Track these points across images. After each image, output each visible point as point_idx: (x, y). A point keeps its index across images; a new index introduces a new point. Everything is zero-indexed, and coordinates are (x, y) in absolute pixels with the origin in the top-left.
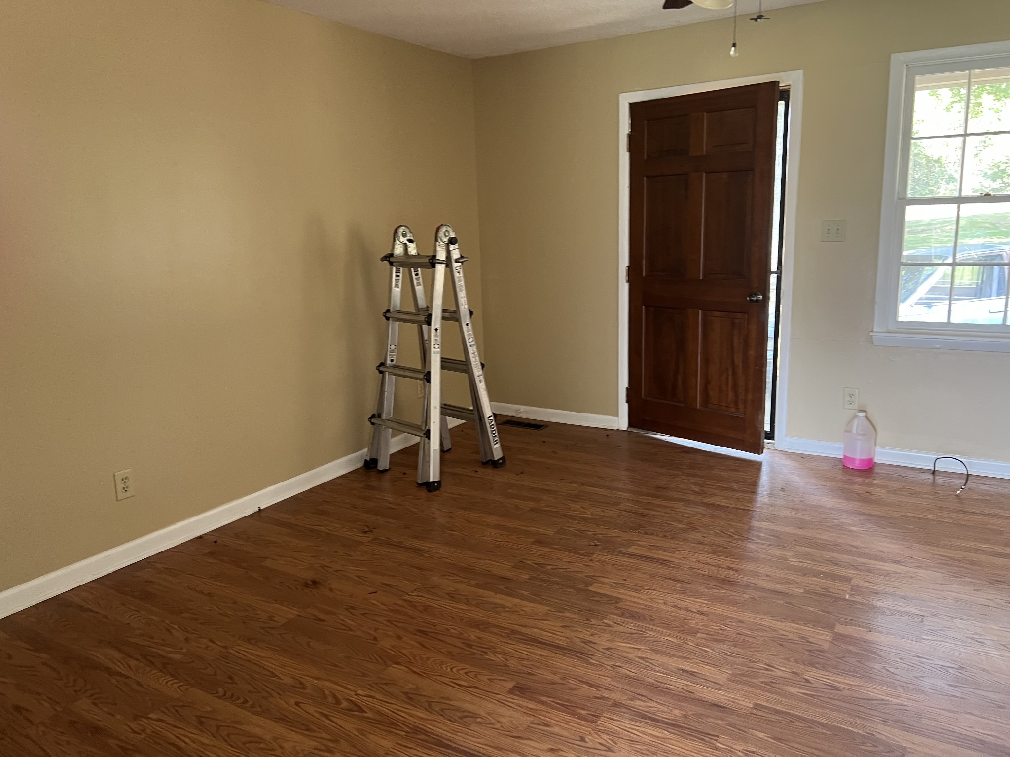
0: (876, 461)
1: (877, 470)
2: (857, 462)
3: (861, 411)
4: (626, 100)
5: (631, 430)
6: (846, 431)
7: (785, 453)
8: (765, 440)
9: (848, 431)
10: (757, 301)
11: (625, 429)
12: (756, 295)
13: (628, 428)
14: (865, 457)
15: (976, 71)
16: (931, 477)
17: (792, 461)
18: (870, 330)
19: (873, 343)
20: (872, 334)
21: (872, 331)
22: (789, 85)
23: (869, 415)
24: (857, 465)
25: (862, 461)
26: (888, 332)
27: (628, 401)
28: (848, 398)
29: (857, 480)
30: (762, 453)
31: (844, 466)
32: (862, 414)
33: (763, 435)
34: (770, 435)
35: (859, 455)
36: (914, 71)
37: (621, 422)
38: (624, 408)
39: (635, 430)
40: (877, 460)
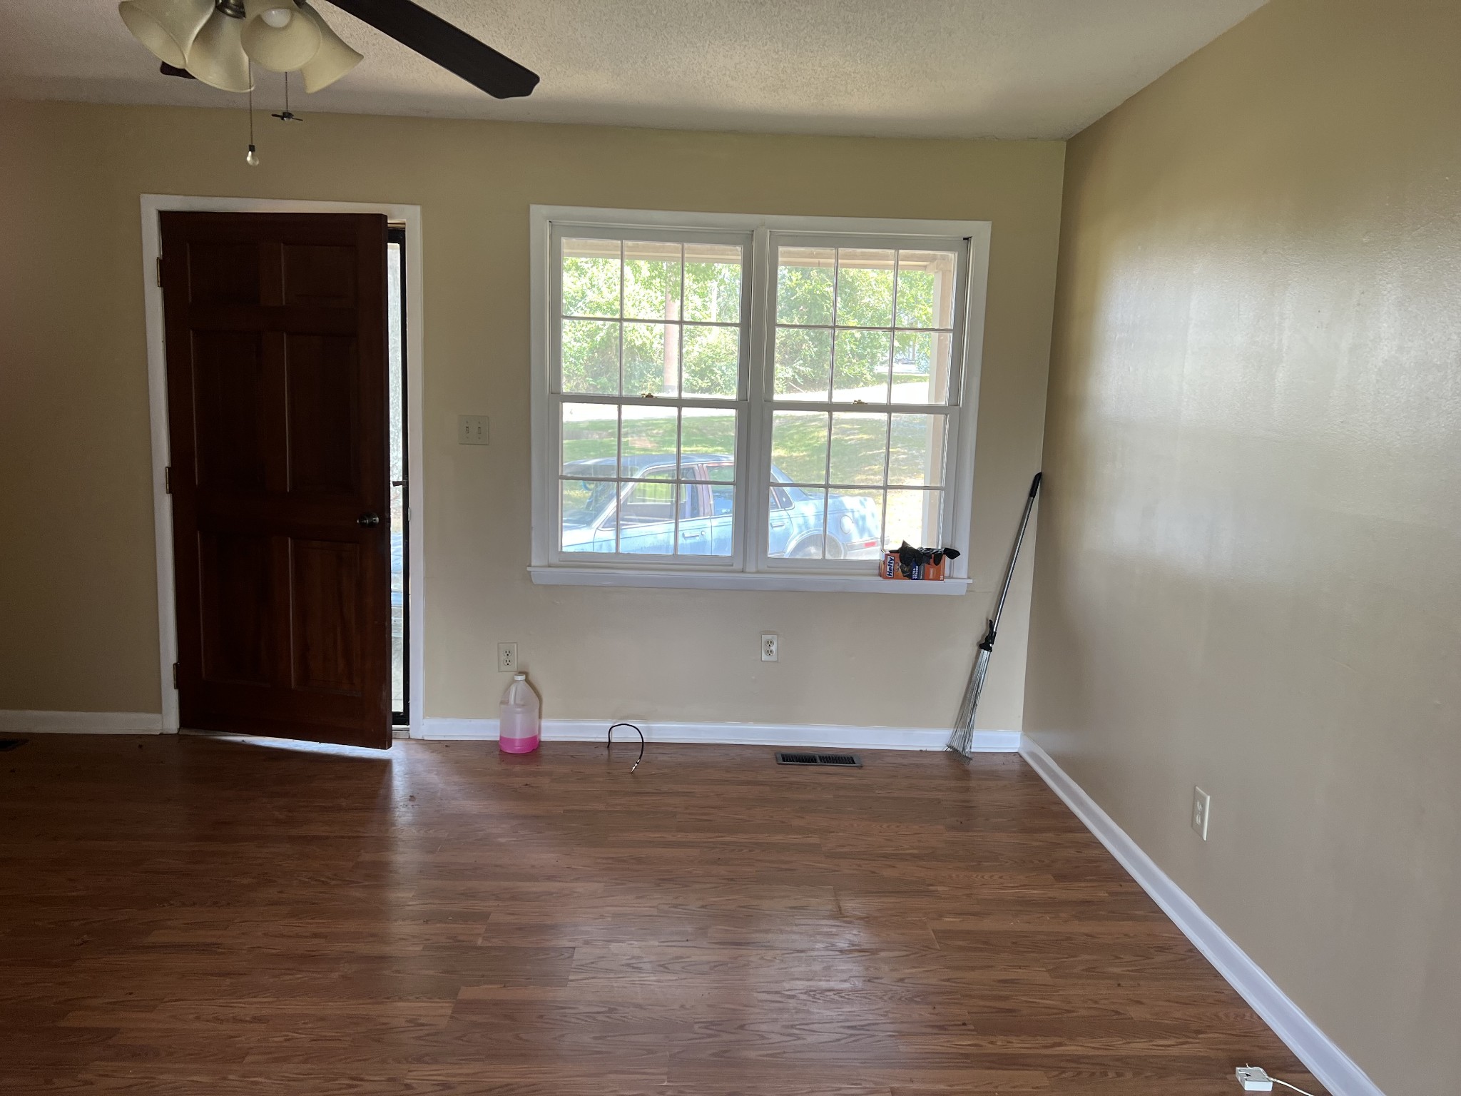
0: (542, 740)
1: (544, 752)
2: (517, 744)
3: (521, 673)
4: (151, 207)
5: (185, 732)
6: (502, 703)
7: (424, 742)
8: (394, 727)
9: (504, 702)
10: (372, 524)
11: (175, 732)
12: (370, 516)
13: (179, 729)
14: (528, 736)
15: (630, 243)
16: (606, 753)
17: (432, 752)
18: (528, 564)
19: (531, 581)
20: (529, 569)
21: (530, 566)
22: (404, 224)
23: (530, 678)
24: (517, 748)
25: (522, 740)
26: (549, 566)
27: (178, 686)
28: (503, 657)
29: (518, 768)
30: (390, 746)
31: (501, 751)
32: (521, 678)
33: (390, 719)
34: (403, 718)
35: (519, 734)
36: (558, 230)
37: (169, 720)
38: (171, 698)
39: (192, 733)
40: (545, 737)
